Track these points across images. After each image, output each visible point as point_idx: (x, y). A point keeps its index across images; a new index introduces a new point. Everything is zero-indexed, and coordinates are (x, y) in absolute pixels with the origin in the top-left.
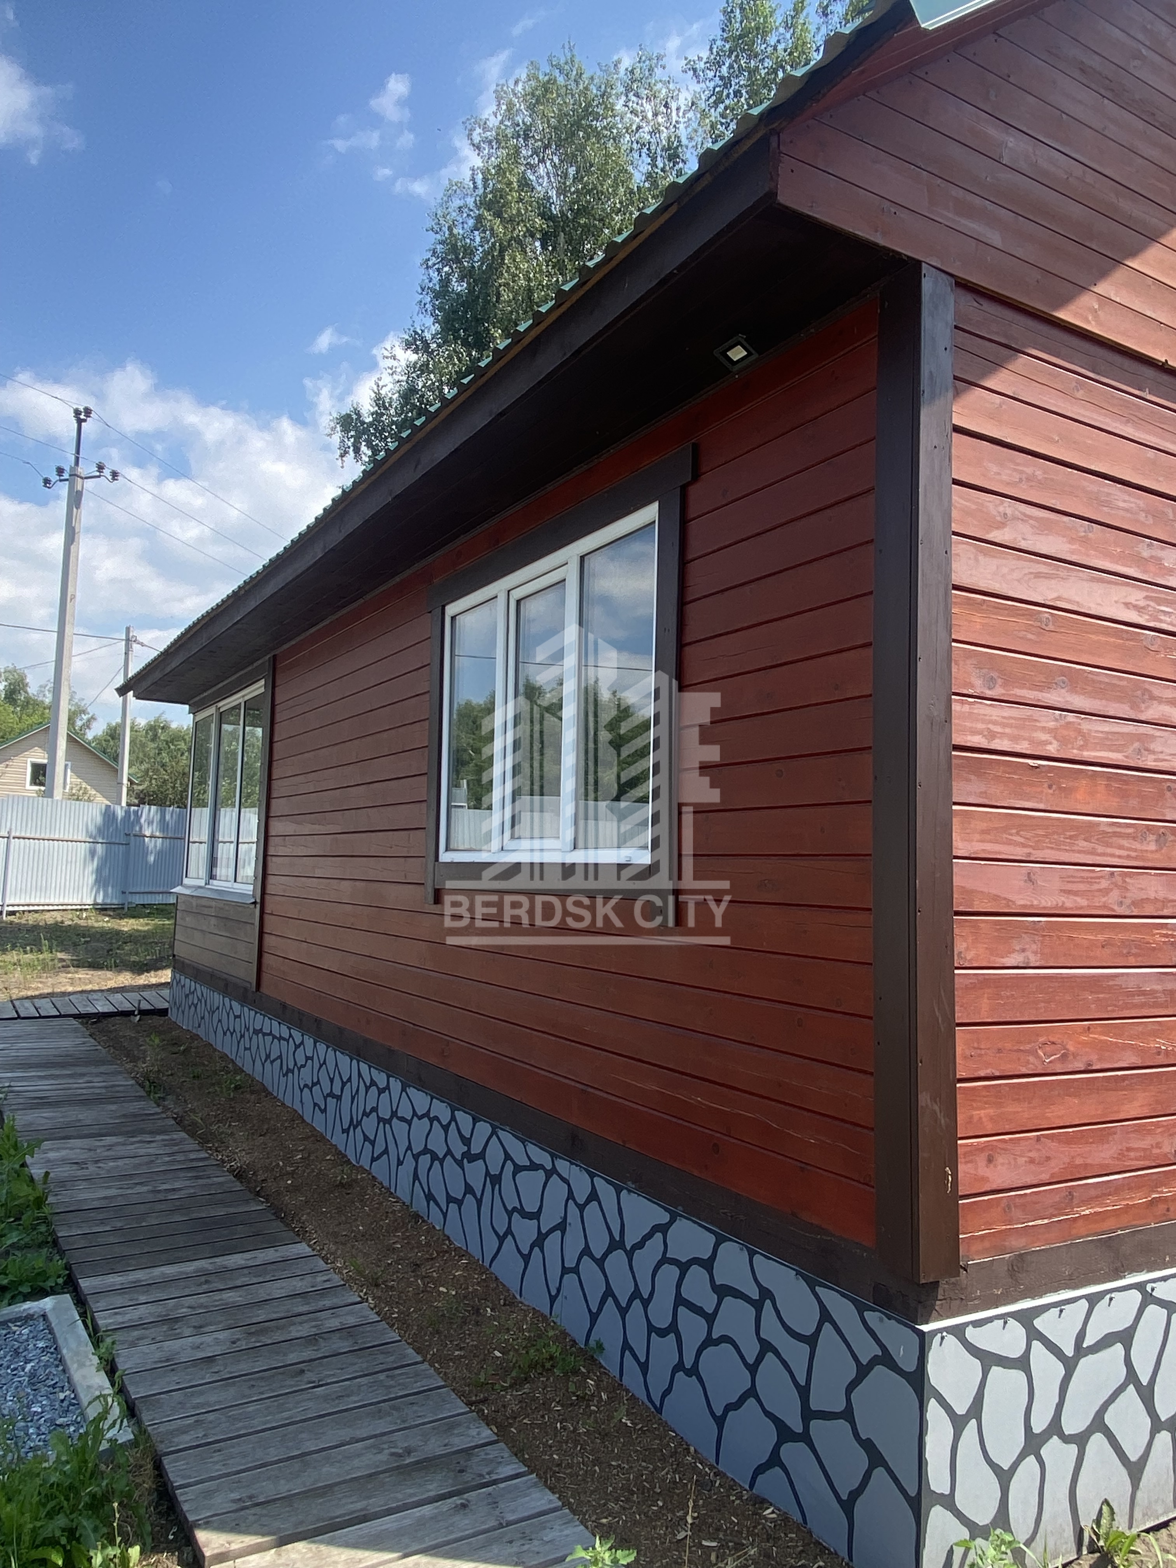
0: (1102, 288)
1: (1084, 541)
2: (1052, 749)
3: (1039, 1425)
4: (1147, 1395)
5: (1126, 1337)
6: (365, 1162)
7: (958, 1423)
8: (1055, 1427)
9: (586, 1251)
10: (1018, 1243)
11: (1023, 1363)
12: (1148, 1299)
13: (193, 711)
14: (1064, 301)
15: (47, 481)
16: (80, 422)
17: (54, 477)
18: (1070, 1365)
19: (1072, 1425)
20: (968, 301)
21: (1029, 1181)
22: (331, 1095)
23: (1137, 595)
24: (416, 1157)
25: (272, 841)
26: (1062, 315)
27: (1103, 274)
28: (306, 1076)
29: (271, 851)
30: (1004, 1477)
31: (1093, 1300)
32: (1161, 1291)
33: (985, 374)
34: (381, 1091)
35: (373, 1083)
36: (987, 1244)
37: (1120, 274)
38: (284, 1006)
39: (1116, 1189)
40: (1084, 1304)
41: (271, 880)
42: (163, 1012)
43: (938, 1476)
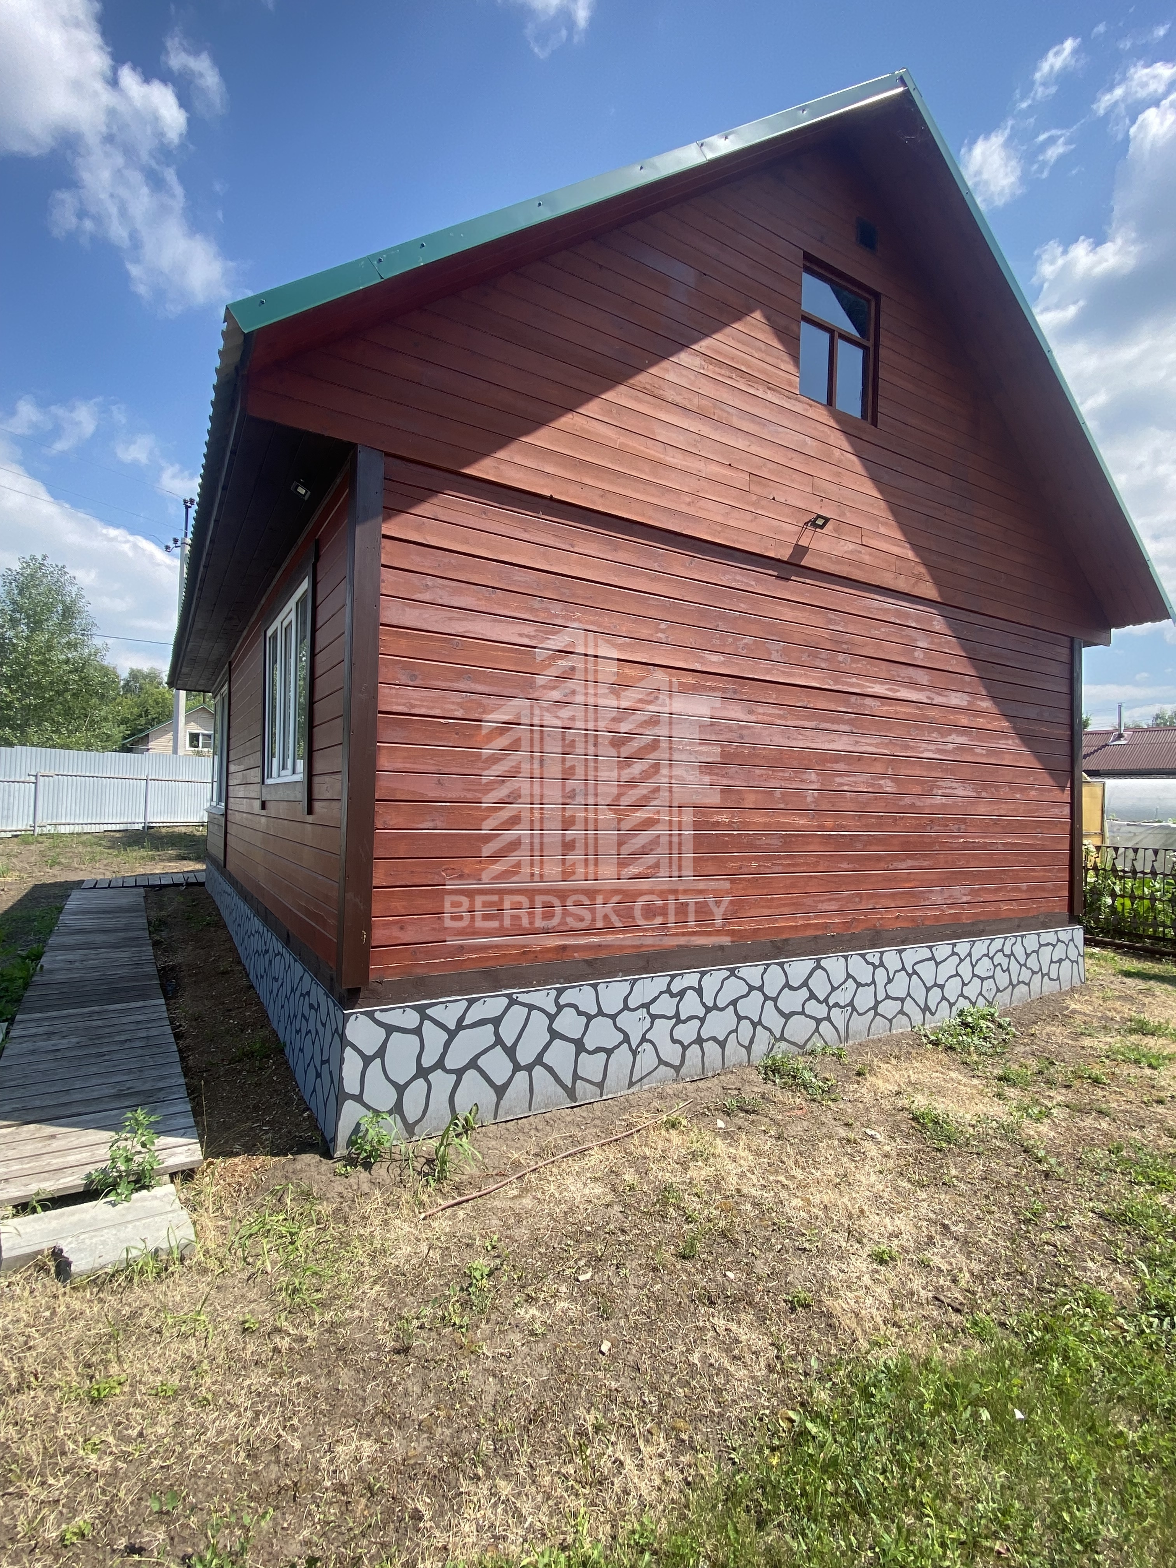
0: (501, 454)
1: (488, 599)
2: (459, 714)
3: (428, 1063)
4: (511, 1052)
5: (496, 1022)
7: (367, 1061)
8: (440, 1064)
10: (420, 971)
11: (417, 1031)
12: (513, 1002)
14: (469, 463)
16: (187, 508)
17: (172, 545)
18: (452, 1035)
19: (452, 1064)
20: (394, 464)
21: (431, 940)
22: (239, 924)
23: (529, 629)
25: (229, 776)
26: (467, 471)
27: (502, 446)
28: (234, 915)
29: (229, 782)
30: (401, 1088)
31: (471, 1002)
32: (522, 998)
33: (412, 505)
36: (397, 971)
37: (515, 446)
38: (229, 874)
39: (496, 946)
40: (466, 1003)
41: (229, 800)
42: (202, 884)
43: (351, 1085)
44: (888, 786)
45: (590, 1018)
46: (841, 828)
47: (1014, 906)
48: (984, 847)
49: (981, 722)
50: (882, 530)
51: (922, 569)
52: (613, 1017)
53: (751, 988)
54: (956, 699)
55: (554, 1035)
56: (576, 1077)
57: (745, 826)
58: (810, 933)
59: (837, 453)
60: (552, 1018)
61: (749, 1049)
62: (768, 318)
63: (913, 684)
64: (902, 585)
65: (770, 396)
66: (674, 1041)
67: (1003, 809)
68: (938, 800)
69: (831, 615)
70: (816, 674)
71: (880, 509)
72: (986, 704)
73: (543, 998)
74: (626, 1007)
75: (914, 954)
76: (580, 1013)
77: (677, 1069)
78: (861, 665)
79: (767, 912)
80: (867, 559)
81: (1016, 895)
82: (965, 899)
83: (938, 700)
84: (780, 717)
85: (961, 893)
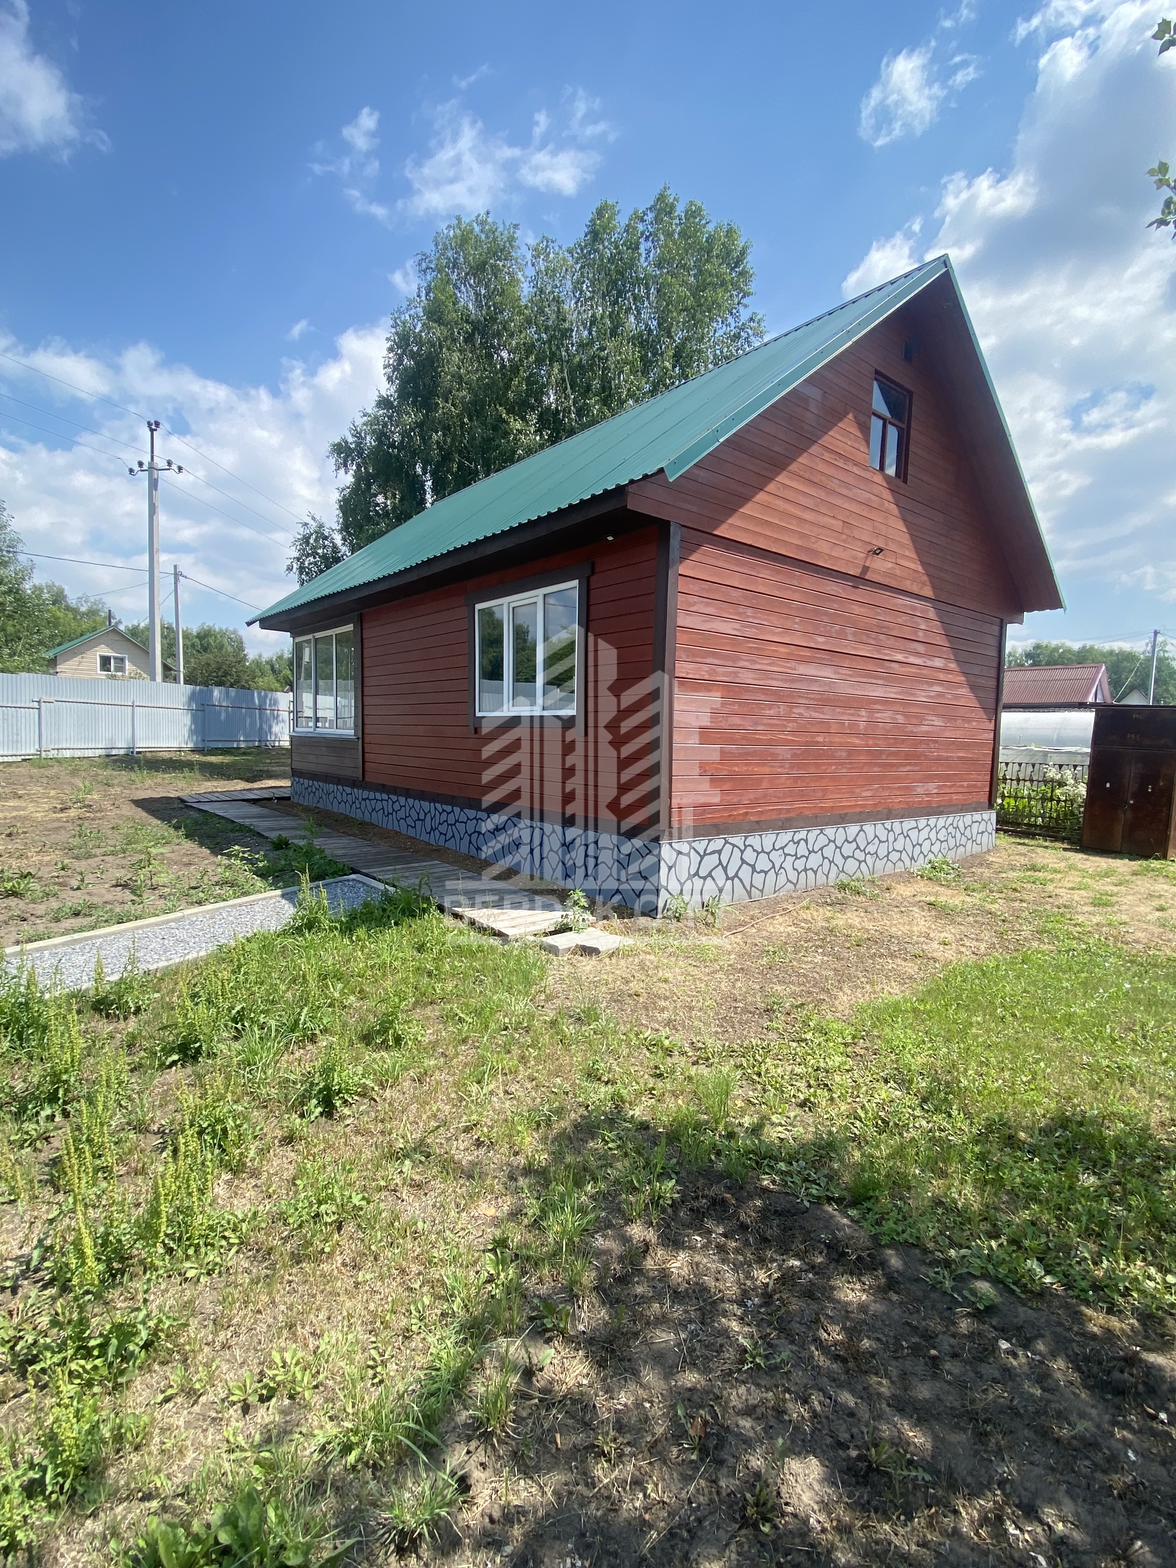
0: (730, 521)
1: (721, 609)
2: (706, 677)
3: (692, 872)
4: (725, 869)
5: (719, 852)
6: (442, 843)
7: (670, 868)
8: (697, 874)
9: (551, 850)
10: (689, 822)
11: (688, 855)
12: (726, 842)
13: (294, 636)
14: (715, 528)
15: (131, 471)
16: (152, 431)
17: (136, 468)
18: (702, 858)
19: (702, 873)
20: (685, 529)
22: (419, 819)
23: (737, 626)
24: (470, 835)
25: (366, 708)
26: (715, 533)
27: (730, 515)
28: (402, 814)
29: (366, 713)
30: (682, 884)
31: (710, 841)
32: (731, 840)
33: (690, 555)
34: (448, 813)
35: (444, 810)
37: (736, 515)
38: (384, 786)
39: (719, 811)
40: (707, 841)
41: (366, 727)
42: (288, 798)
43: (663, 882)
44: (900, 719)
45: (758, 853)
46: (877, 745)
47: (960, 796)
48: (947, 758)
49: (950, 677)
50: (907, 553)
51: (925, 578)
52: (768, 854)
53: (830, 841)
54: (938, 663)
55: (743, 861)
56: (752, 886)
57: (831, 744)
58: (858, 810)
59: (886, 503)
60: (742, 852)
61: (827, 876)
62: (855, 417)
63: (917, 654)
64: (915, 589)
65: (855, 470)
66: (795, 869)
67: (958, 734)
68: (925, 728)
69: (879, 610)
70: (870, 648)
71: (906, 539)
72: (953, 666)
73: (738, 840)
74: (774, 849)
75: (909, 823)
76: (754, 850)
77: (795, 885)
78: (891, 642)
79: (839, 796)
80: (898, 572)
81: (961, 790)
82: (935, 791)
83: (929, 663)
84: (850, 675)
85: (932, 787)
